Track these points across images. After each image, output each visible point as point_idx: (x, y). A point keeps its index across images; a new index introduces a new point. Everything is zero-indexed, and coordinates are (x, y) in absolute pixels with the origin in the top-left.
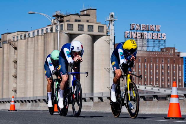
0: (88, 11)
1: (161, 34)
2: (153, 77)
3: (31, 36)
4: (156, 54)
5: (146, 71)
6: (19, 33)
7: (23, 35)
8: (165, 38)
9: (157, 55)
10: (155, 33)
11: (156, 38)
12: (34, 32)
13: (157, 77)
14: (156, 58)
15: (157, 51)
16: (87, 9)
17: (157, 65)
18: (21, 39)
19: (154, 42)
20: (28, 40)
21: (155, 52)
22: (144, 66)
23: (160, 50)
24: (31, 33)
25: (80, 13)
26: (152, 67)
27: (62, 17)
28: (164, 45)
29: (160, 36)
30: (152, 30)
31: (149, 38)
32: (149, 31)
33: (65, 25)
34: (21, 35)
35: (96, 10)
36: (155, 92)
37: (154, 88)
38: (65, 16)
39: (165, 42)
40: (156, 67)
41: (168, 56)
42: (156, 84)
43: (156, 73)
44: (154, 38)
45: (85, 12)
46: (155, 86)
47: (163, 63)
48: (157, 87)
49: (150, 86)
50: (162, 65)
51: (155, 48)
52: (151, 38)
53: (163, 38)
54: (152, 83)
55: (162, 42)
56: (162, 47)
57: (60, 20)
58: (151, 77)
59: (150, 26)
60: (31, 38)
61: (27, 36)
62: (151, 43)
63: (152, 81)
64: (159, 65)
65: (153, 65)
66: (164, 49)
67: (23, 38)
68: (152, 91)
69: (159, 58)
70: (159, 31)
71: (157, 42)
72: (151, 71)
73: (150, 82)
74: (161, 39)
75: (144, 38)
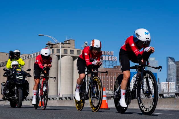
0: (69, 41)
1: (114, 57)
2: (109, 85)
3: (32, 57)
4: (110, 70)
5: (104, 80)
6: (24, 55)
7: (27, 56)
8: (116, 60)
9: (112, 70)
10: (110, 57)
11: (111, 60)
12: (34, 55)
13: (111, 85)
14: (111, 72)
15: (111, 68)
16: (69, 40)
17: (111, 77)
18: (26, 59)
19: (109, 62)
20: (30, 59)
21: (110, 68)
22: (103, 77)
23: (113, 68)
24: (32, 55)
25: (64, 43)
26: (108, 78)
27: (53, 45)
28: (116, 64)
29: (113, 58)
30: (108, 55)
31: (106, 59)
32: (106, 55)
33: (55, 49)
34: (26, 57)
35: (74, 40)
36: (110, 94)
37: (109, 92)
38: (54, 44)
39: (116, 62)
40: (111, 78)
41: (118, 71)
42: (111, 89)
43: (111, 82)
44: (109, 60)
45: (67, 42)
46: (110, 90)
47: (115, 75)
48: (111, 91)
49: (107, 91)
50: (114, 77)
51: (110, 66)
52: (108, 59)
53: (115, 60)
54: (108, 89)
55: (114, 62)
56: (114, 65)
57: (51, 47)
58: (108, 85)
59: (107, 52)
60: (33, 58)
61: (30, 57)
62: (107, 63)
63: (108, 87)
64: (113, 77)
65: (109, 77)
66: (116, 66)
67: (27, 58)
68: (108, 93)
69: (113, 72)
70: (112, 55)
71: (111, 62)
72: (108, 81)
73: (107, 88)
74: (114, 60)
75: (103, 59)
